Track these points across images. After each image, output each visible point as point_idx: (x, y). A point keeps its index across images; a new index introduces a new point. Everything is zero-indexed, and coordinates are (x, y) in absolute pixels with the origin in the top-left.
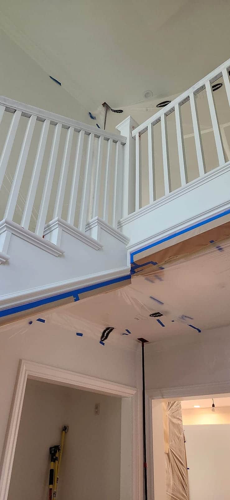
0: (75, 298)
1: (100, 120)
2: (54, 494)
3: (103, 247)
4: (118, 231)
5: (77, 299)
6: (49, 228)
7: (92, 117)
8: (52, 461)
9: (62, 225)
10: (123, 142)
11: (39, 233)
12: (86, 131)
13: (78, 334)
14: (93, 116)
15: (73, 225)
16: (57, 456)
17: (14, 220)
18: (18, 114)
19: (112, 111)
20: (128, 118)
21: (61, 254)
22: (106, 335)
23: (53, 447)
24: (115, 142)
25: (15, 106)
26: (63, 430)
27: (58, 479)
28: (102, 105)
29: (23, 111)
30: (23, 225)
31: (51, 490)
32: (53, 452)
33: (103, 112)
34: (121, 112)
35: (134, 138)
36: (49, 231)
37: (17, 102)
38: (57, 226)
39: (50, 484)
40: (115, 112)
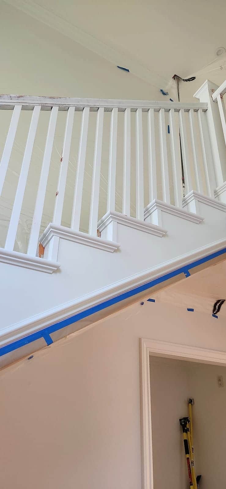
0: (186, 274)
1: (173, 94)
2: (192, 463)
3: (203, 219)
4: (216, 200)
5: (188, 275)
6: (147, 211)
7: (164, 94)
8: (184, 432)
9: (160, 205)
10: (204, 108)
11: (140, 217)
12: (165, 108)
13: (189, 310)
14: (165, 92)
15: (170, 204)
16: (188, 427)
17: (116, 210)
18: (101, 110)
19: (184, 81)
20: (205, 82)
21: (165, 234)
22: (217, 308)
23: (182, 419)
24: (196, 111)
25: (97, 104)
26: (189, 403)
27: (193, 448)
28: (173, 78)
29: (105, 107)
30: (124, 213)
31: (188, 459)
32: (183, 423)
33: (175, 85)
34: (194, 79)
35: (215, 102)
36: (148, 215)
37: (98, 99)
38: (156, 208)
39: (186, 454)
40: (187, 81)
